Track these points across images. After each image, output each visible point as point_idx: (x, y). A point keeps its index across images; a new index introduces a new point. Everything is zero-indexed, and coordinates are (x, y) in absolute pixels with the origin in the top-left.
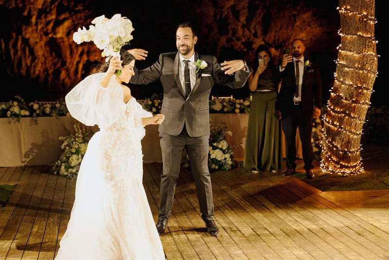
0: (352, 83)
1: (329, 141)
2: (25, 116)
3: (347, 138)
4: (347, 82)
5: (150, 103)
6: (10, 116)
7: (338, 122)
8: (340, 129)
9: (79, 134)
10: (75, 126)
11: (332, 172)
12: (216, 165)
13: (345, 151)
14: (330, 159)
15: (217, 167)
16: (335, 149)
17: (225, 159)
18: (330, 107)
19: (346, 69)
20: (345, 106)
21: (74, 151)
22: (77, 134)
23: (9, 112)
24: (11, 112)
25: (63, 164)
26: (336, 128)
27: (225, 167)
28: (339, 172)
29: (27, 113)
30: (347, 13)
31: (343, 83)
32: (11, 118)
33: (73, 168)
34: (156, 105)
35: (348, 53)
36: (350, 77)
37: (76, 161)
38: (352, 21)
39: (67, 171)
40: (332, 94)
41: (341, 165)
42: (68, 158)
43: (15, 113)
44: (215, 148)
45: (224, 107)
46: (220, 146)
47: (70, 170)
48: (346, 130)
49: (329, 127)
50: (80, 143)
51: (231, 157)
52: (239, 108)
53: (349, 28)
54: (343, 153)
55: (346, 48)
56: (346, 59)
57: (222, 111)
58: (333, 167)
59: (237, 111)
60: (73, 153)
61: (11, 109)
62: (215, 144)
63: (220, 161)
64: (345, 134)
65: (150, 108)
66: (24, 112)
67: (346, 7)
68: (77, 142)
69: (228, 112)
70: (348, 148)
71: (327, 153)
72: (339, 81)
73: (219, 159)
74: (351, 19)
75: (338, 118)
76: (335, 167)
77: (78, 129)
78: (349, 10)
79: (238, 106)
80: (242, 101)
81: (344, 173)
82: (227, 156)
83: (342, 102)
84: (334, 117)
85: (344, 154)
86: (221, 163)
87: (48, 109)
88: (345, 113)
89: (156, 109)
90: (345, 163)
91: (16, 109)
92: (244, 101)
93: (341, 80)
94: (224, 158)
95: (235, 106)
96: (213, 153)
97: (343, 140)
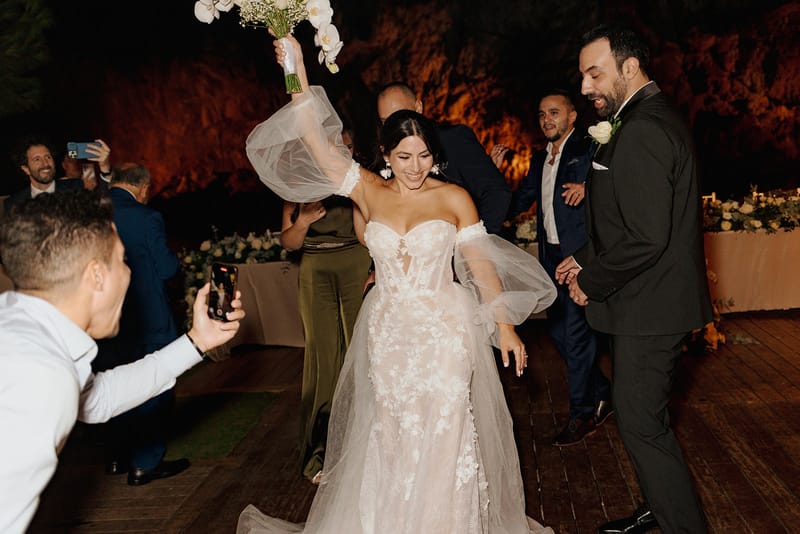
32: (288, 263)
52: (730, 221)
79: (727, 216)
80: (735, 205)
92: (740, 205)
95: (721, 215)
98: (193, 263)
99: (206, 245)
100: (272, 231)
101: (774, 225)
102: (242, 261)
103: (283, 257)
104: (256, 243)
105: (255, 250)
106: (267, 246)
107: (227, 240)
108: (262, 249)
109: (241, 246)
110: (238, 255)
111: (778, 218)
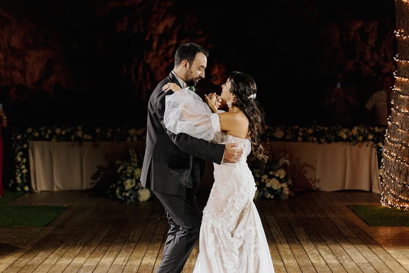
0: (407, 111)
1: (386, 173)
2: (88, 140)
3: (405, 170)
4: (402, 111)
6: (75, 140)
7: (395, 152)
8: (397, 161)
9: (134, 158)
10: (130, 151)
11: (391, 206)
12: (271, 195)
13: (403, 184)
14: (389, 192)
15: (272, 197)
16: (392, 181)
17: (282, 188)
18: (387, 136)
19: (401, 96)
20: (402, 135)
21: (129, 175)
22: (132, 159)
23: (73, 136)
24: (75, 136)
25: (119, 188)
26: (393, 160)
27: (281, 196)
28: (398, 206)
29: (90, 137)
30: (401, 36)
31: (398, 111)
32: (75, 142)
33: (127, 191)
35: (403, 79)
36: (406, 104)
37: (130, 185)
38: (407, 46)
39: (121, 194)
40: (389, 122)
41: (400, 199)
42: (123, 181)
43: (79, 137)
44: (271, 177)
45: (286, 134)
46: (277, 175)
47: (124, 194)
48: (403, 162)
49: (387, 158)
50: (135, 168)
51: (289, 186)
52: (302, 136)
53: (403, 53)
54: (402, 186)
55: (401, 74)
56: (401, 86)
57: (283, 139)
58: (392, 200)
59: (300, 139)
60: (128, 178)
61: (76, 133)
62: (271, 173)
63: (276, 190)
64: (403, 165)
66: (86, 136)
67: (401, 30)
68: (131, 167)
69: (290, 140)
70: (406, 181)
71: (385, 185)
72: (395, 109)
73: (275, 188)
74: (405, 44)
75: (395, 149)
76: (393, 200)
77: (133, 154)
78: (403, 33)
79: (301, 134)
80: (305, 129)
81: (403, 207)
82: (284, 185)
83: (398, 131)
84: (391, 147)
85: (403, 188)
86: (277, 193)
87: (109, 134)
88: (402, 144)
90: (404, 197)
91: (80, 134)
92: (307, 129)
93: (397, 108)
94: (280, 187)
95: (298, 134)
96: (269, 181)
97: (401, 172)
98: (22, 139)
99: (30, 130)
101: (322, 140)
102: (50, 139)
104: (58, 131)
105: (57, 134)
106: (64, 133)
107: (42, 129)
108: (61, 133)
109: (49, 131)
110: (47, 136)
111: (324, 137)
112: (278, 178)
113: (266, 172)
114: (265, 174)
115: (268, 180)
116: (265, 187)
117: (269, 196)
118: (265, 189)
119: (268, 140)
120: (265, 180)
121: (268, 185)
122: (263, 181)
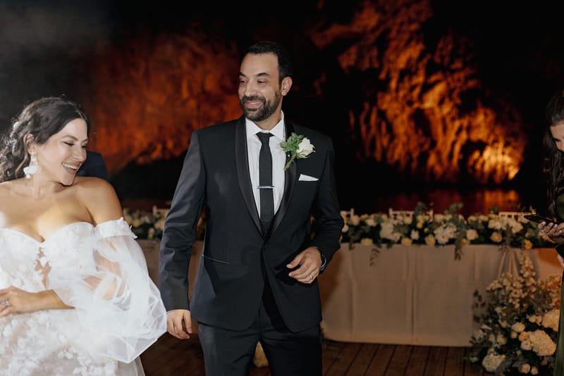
5: (408, 220)
6: (154, 237)
12: (532, 365)
15: (534, 371)
23: (152, 231)
24: (156, 230)
32: (154, 242)
34: (420, 225)
44: (531, 327)
46: (546, 325)
61: (157, 226)
62: (532, 319)
65: (406, 231)
73: (541, 354)
86: (544, 363)
89: (420, 235)
96: (527, 337)
100: (158, 208)
103: (151, 236)
112: (549, 331)
113: (522, 318)
114: (519, 321)
115: (525, 334)
116: (520, 348)
117: (526, 368)
118: (519, 353)
119: (528, 244)
120: (519, 334)
121: (525, 346)
122: (514, 335)
